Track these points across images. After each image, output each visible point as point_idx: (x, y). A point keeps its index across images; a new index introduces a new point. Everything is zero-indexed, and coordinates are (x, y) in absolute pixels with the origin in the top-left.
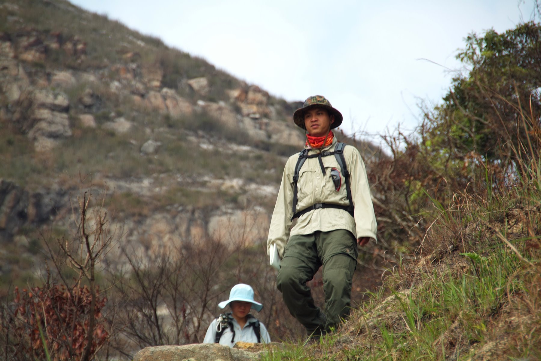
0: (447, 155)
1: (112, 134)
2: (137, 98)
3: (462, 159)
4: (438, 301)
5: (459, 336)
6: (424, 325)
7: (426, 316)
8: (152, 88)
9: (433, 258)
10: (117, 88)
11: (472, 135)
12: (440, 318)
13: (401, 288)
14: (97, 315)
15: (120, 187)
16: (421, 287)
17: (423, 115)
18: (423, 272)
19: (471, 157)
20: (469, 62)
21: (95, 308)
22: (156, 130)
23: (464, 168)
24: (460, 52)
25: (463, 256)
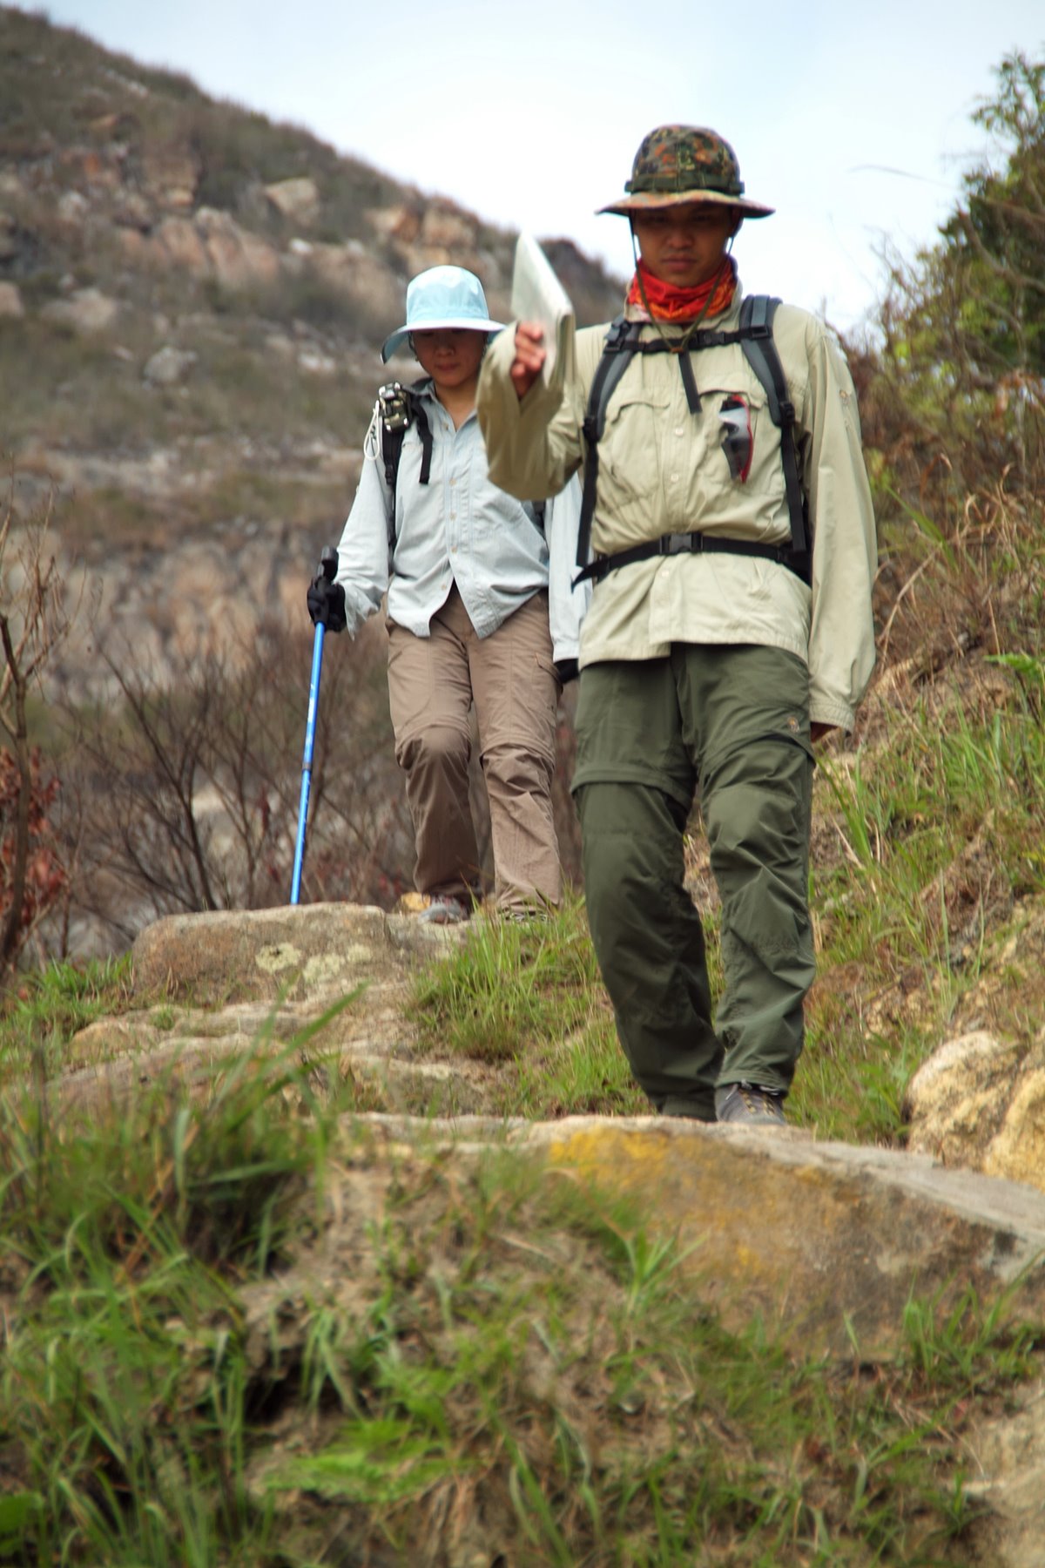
0: (952, 381)
1: (66, 333)
2: (129, 237)
3: (989, 390)
4: (930, 782)
5: (984, 876)
6: (894, 849)
7: (900, 825)
8: (171, 210)
9: (916, 667)
10: (78, 210)
11: (1019, 326)
12: (934, 829)
13: (833, 750)
14: (37, 825)
15: (90, 475)
16: (883, 746)
17: (887, 275)
18: (889, 705)
19: (1015, 385)
20: (1007, 130)
21: (31, 806)
22: (182, 321)
23: (996, 414)
24: (982, 104)
25: (995, 664)
